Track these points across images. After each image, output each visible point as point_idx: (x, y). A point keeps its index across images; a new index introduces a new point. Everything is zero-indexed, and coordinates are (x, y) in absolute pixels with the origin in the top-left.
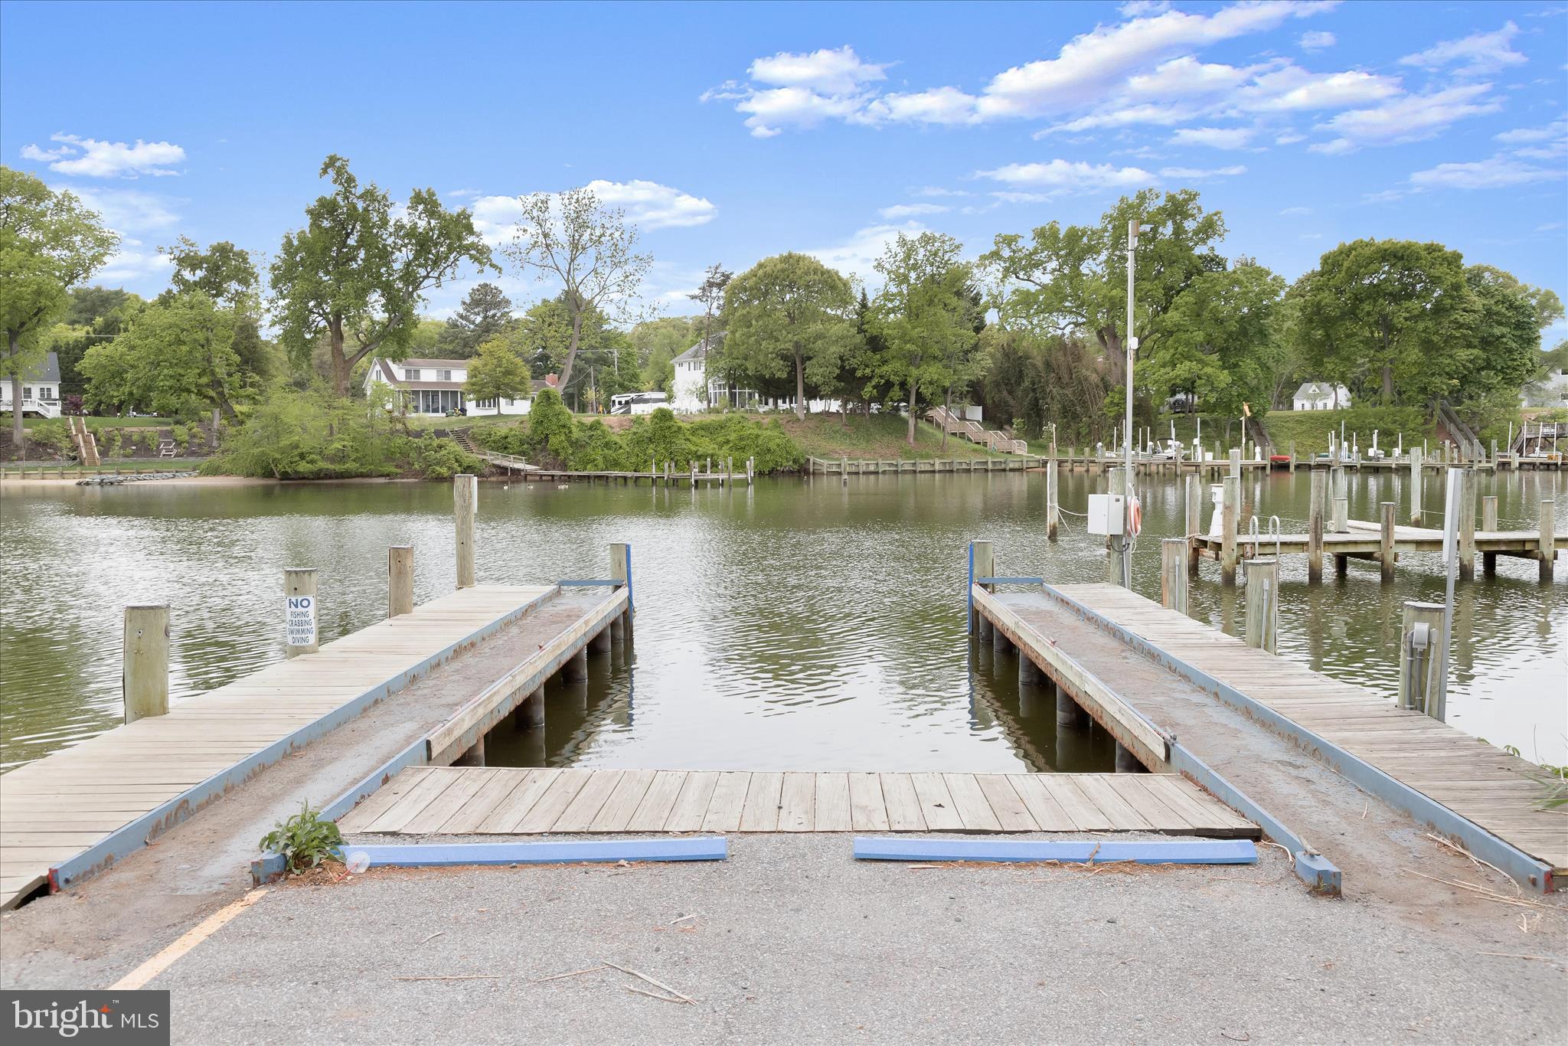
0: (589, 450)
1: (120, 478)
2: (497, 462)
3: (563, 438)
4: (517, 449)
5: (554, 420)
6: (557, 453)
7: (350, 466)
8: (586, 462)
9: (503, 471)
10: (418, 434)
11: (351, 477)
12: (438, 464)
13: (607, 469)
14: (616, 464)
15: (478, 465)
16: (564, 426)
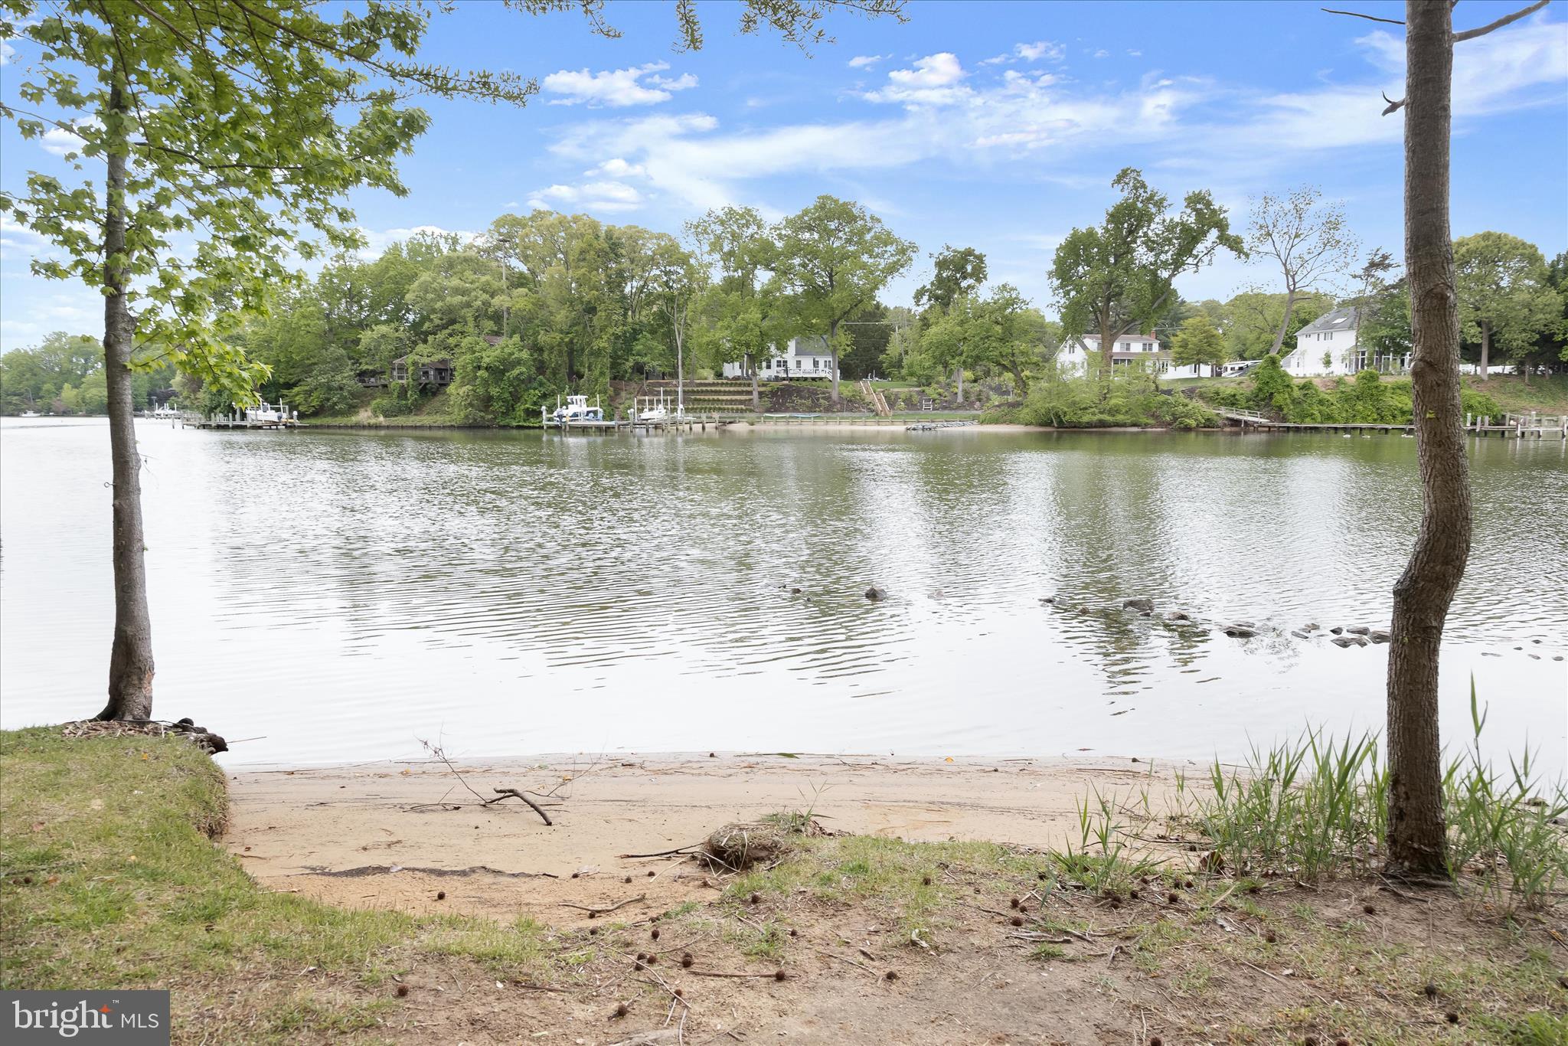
0: (1305, 406)
1: (934, 425)
2: (1229, 415)
3: (1287, 396)
4: (1244, 405)
5: (1279, 381)
6: (1280, 408)
7: (1120, 418)
8: (1303, 416)
9: (1235, 423)
10: (1169, 392)
11: (1110, 426)
12: (1186, 416)
13: (1322, 423)
14: (1329, 418)
15: (1215, 418)
16: (1288, 386)
